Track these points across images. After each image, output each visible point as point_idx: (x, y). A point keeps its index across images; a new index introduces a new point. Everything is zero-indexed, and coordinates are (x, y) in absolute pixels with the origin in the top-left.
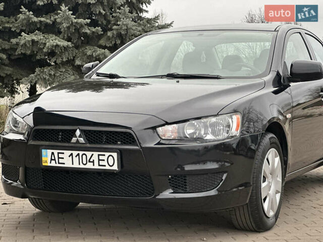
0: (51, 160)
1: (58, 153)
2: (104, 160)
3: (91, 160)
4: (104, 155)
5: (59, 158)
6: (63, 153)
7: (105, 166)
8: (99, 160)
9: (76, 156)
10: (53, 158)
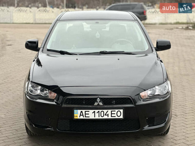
0: (80, 115)
1: (85, 112)
2: (115, 114)
3: (107, 114)
4: (115, 111)
5: (85, 114)
6: (89, 111)
7: (115, 117)
8: (112, 114)
9: (97, 113)
10: (82, 114)
